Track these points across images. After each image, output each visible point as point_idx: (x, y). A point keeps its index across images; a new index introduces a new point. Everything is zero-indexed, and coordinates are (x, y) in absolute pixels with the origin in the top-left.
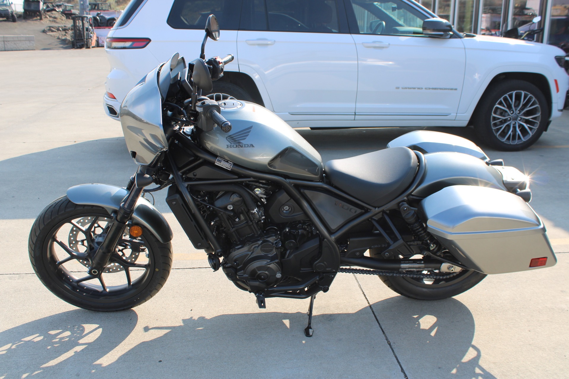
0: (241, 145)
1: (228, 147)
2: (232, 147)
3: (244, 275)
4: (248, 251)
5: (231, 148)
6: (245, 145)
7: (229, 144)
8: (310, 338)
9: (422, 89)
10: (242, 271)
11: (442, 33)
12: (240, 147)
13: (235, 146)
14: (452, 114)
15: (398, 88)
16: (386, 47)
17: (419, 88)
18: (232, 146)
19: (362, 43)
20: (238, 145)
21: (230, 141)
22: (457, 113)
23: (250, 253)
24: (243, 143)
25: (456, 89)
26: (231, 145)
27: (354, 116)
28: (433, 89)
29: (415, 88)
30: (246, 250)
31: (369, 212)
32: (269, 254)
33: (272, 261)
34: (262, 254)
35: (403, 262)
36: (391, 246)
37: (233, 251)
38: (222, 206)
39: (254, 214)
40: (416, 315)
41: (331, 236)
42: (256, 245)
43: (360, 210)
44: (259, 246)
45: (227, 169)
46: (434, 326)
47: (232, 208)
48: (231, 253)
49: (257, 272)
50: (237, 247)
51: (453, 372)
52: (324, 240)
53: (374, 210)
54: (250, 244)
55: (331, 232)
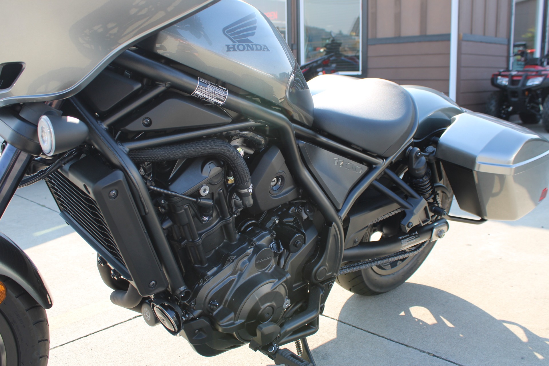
0: (251, 46)
1: (228, 50)
2: (236, 49)
3: (236, 322)
4: (232, 274)
5: (235, 52)
6: (256, 45)
7: (230, 43)
10: (232, 315)
12: (249, 49)
13: (241, 47)
18: (236, 46)
20: (246, 46)
21: (231, 37)
23: (235, 277)
24: (253, 43)
26: (234, 46)
30: (230, 272)
31: (375, 168)
32: (266, 270)
33: (279, 279)
34: (259, 273)
35: (401, 238)
36: (415, 211)
37: (203, 283)
38: (191, 189)
39: (247, 194)
40: (401, 312)
41: (339, 216)
42: (246, 259)
43: (365, 168)
44: (250, 260)
45: (217, 101)
46: (436, 317)
47: (207, 192)
48: (202, 286)
49: (261, 309)
50: (209, 273)
51: (540, 357)
52: (331, 225)
53: (383, 164)
54: (233, 261)
55: (338, 211)
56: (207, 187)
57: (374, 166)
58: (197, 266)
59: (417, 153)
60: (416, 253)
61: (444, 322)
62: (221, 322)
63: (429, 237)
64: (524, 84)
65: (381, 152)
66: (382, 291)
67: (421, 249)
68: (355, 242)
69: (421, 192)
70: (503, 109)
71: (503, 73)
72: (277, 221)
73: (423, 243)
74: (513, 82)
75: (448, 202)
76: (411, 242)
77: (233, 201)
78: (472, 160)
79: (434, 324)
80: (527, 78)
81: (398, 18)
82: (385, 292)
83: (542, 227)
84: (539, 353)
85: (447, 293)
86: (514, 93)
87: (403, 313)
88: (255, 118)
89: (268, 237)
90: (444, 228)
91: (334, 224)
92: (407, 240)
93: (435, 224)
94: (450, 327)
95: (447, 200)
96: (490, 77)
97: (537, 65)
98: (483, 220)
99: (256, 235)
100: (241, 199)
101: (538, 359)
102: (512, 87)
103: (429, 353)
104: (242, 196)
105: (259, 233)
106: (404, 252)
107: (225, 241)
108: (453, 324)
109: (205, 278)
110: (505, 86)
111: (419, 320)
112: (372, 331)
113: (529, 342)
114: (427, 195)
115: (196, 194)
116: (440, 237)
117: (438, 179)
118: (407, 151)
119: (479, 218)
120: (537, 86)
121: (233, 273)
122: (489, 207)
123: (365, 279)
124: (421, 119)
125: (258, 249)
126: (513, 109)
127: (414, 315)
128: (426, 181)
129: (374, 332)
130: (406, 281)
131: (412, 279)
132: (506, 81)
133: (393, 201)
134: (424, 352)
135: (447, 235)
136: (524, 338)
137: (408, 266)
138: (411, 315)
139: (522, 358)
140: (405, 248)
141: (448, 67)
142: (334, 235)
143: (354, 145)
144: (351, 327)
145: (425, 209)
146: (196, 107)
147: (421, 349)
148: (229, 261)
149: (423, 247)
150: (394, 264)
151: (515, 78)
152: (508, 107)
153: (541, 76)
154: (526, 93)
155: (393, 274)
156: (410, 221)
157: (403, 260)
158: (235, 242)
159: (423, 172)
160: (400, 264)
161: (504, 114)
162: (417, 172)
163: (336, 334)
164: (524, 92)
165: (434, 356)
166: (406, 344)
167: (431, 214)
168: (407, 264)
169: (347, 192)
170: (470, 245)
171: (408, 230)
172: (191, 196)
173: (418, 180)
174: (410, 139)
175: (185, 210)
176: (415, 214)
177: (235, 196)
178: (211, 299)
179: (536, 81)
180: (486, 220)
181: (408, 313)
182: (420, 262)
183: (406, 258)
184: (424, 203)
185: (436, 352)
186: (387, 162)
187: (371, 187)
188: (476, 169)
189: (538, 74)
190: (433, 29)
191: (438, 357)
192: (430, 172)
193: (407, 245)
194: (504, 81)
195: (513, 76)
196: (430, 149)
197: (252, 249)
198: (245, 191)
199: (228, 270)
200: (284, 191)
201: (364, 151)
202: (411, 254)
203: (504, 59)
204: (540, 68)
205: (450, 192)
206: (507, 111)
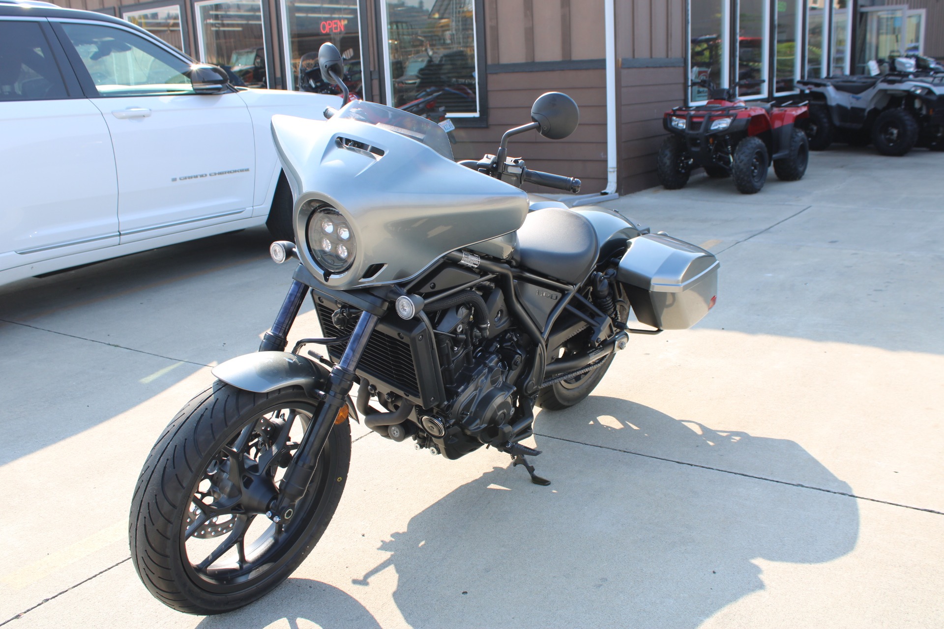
3: (481, 426)
4: (474, 391)
8: (549, 486)
9: (206, 175)
10: (478, 421)
11: (219, 86)
14: (247, 209)
15: (174, 180)
16: (149, 116)
17: (202, 176)
19: (112, 113)
22: (253, 207)
23: (477, 393)
25: (247, 170)
27: (118, 237)
28: (220, 173)
29: (196, 177)
30: (473, 389)
31: (567, 293)
32: (497, 385)
33: (509, 392)
34: (493, 388)
35: (588, 352)
36: (602, 328)
37: (457, 397)
38: (451, 329)
39: (485, 329)
40: (590, 422)
41: (543, 337)
42: (483, 378)
43: (559, 295)
44: (486, 378)
45: (474, 265)
46: (622, 422)
47: (461, 329)
48: (456, 400)
49: (497, 415)
50: (459, 390)
51: (711, 444)
52: (537, 346)
53: (573, 289)
54: (475, 379)
55: (541, 333)
56: (461, 326)
57: (566, 292)
58: (448, 386)
59: (601, 277)
60: (599, 365)
61: (630, 426)
62: (470, 427)
63: (612, 349)
64: (707, 129)
65: (571, 280)
66: (569, 404)
67: (603, 361)
68: (552, 358)
69: (605, 310)
70: (682, 161)
71: (678, 113)
72: (498, 346)
73: (605, 356)
74: (692, 125)
75: (625, 313)
76: (597, 355)
77: (474, 333)
78: (647, 282)
79: (622, 429)
80: (711, 119)
81: (530, 35)
82: (572, 406)
83: (723, 329)
84: (711, 441)
85: (630, 401)
86: (694, 141)
87: (591, 423)
88: (493, 272)
89: (496, 359)
90: (625, 340)
91: (540, 345)
92: (593, 353)
93: (616, 337)
94: (636, 430)
95: (624, 312)
96: (662, 116)
97: (724, 99)
98: (659, 331)
99: (487, 358)
100: (480, 332)
101: (710, 446)
102: (691, 132)
103: (620, 451)
104: (481, 330)
105: (489, 357)
106: (590, 365)
107: (465, 365)
108: (638, 427)
109: (458, 395)
110: (683, 130)
111: (608, 427)
112: (567, 439)
113: (703, 434)
114: (610, 312)
115: (454, 331)
116: (621, 349)
117: (618, 296)
118: (592, 276)
119: (656, 329)
120: (725, 131)
121: (476, 390)
122: (664, 318)
123: (555, 393)
124: (602, 243)
125: (491, 369)
126: (694, 161)
127: (602, 423)
128: (609, 300)
129: (570, 440)
130: (589, 395)
131: (594, 393)
132: (683, 123)
133: (581, 319)
134: (616, 450)
135: (628, 345)
136: (699, 432)
137: (590, 379)
138: (600, 423)
139: (697, 446)
140: (590, 362)
141: (604, 106)
142: (540, 354)
143: (550, 276)
144: (547, 438)
145: (610, 326)
146: (459, 271)
147: (613, 448)
148: (473, 380)
149: (605, 359)
150: (578, 378)
151: (695, 120)
152: (688, 158)
153: (728, 116)
154: (711, 140)
155: (578, 388)
156: (599, 337)
157: (585, 374)
158: (473, 366)
159: (606, 293)
160: (583, 377)
161: (683, 168)
162: (601, 293)
163: (535, 444)
164: (707, 138)
165: (625, 452)
166: (599, 445)
167: (614, 329)
168: (590, 377)
169: (547, 316)
170: (648, 354)
171: (597, 344)
172: (451, 333)
173: (602, 300)
174: (594, 265)
175: (447, 344)
176: (602, 331)
177: (475, 330)
178: (463, 410)
179: (723, 124)
180: (662, 330)
181: (596, 422)
182: (601, 374)
183: (589, 371)
184: (609, 321)
185: (627, 449)
186: (577, 287)
187: (565, 309)
188: (651, 290)
189: (725, 114)
190: (580, 53)
191: (628, 452)
192: (612, 292)
193: (593, 358)
194: (681, 124)
195: (692, 117)
196: (611, 271)
197: (487, 370)
198: (484, 326)
199: (471, 387)
200: (502, 321)
201: (558, 281)
202: (595, 367)
203: (681, 87)
204: (728, 104)
205: (626, 304)
206: (687, 163)
